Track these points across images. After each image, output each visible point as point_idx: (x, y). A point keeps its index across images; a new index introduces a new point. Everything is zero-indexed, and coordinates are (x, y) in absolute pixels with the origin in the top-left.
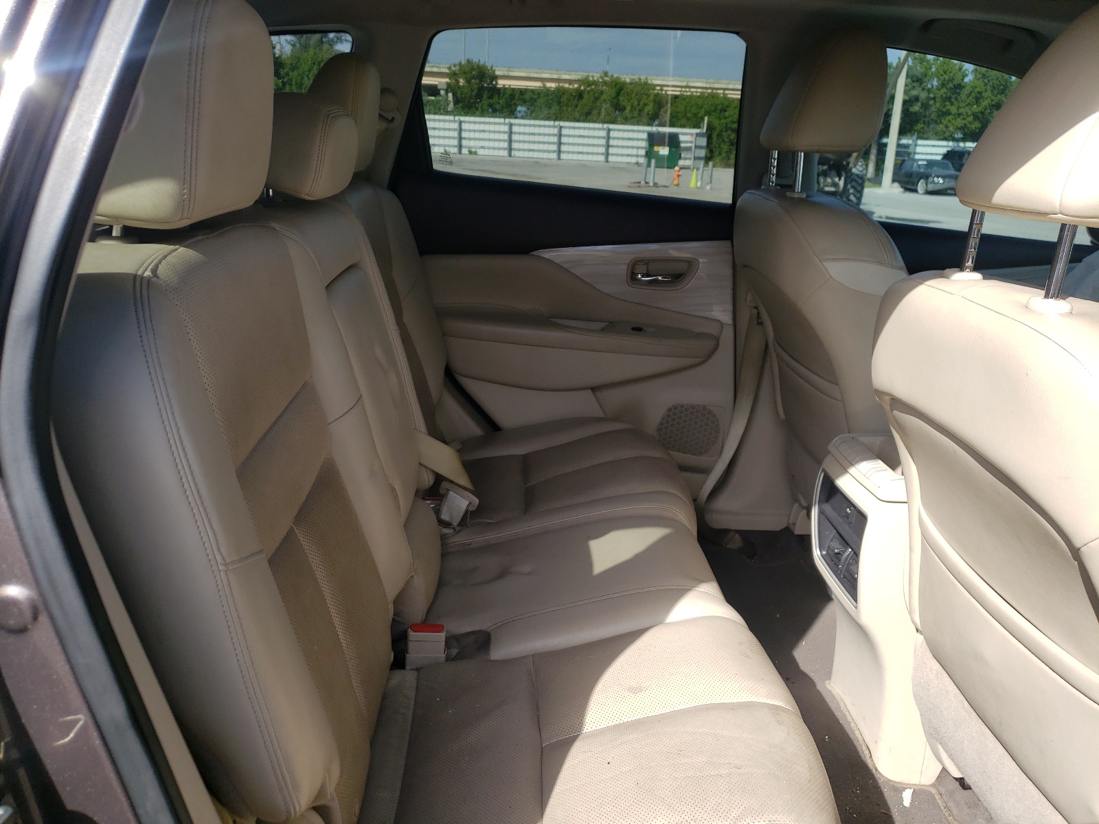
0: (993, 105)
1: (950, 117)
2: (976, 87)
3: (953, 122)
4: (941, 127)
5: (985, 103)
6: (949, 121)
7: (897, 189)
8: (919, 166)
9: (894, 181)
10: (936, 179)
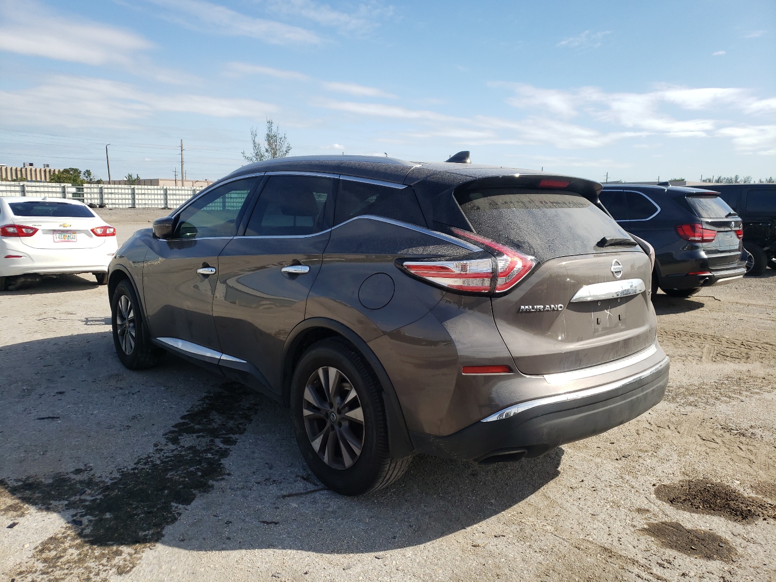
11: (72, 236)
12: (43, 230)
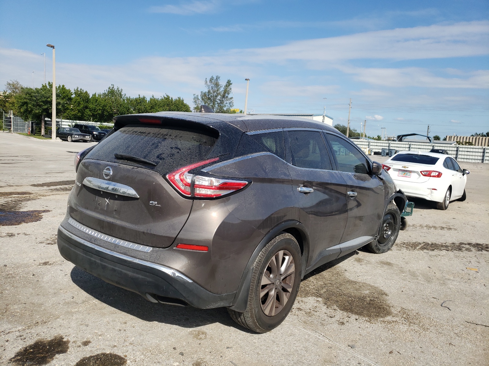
0: (84, 107)
1: (69, 111)
2: (77, 100)
3: (71, 112)
4: (65, 114)
5: (82, 106)
6: (69, 112)
7: (59, 140)
8: (67, 130)
9: (57, 137)
10: (75, 136)
11: (408, 174)
12: (393, 168)
